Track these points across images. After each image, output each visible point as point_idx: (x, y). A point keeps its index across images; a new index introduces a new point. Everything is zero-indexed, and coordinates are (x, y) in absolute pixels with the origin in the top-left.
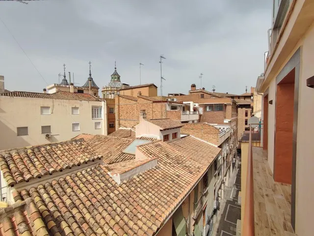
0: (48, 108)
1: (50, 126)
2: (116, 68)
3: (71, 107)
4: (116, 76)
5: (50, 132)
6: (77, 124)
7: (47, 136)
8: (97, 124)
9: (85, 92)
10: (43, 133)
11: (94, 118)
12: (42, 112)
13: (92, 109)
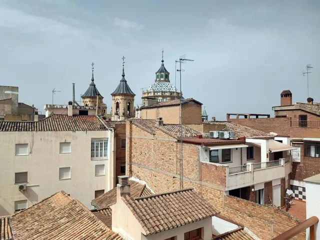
0: (25, 145)
1: (26, 173)
2: (163, 61)
3: (58, 142)
4: (163, 74)
5: (26, 182)
6: (67, 169)
7: (21, 188)
8: (99, 167)
9: (90, 113)
10: (16, 182)
11: (95, 158)
12: (17, 151)
13: (93, 144)
